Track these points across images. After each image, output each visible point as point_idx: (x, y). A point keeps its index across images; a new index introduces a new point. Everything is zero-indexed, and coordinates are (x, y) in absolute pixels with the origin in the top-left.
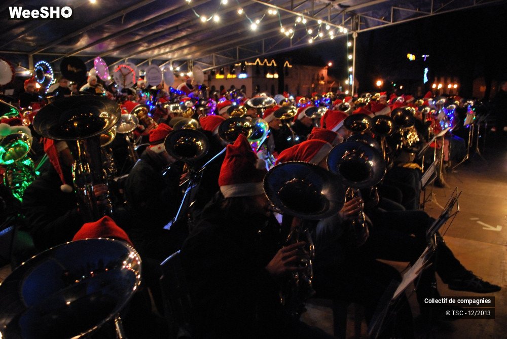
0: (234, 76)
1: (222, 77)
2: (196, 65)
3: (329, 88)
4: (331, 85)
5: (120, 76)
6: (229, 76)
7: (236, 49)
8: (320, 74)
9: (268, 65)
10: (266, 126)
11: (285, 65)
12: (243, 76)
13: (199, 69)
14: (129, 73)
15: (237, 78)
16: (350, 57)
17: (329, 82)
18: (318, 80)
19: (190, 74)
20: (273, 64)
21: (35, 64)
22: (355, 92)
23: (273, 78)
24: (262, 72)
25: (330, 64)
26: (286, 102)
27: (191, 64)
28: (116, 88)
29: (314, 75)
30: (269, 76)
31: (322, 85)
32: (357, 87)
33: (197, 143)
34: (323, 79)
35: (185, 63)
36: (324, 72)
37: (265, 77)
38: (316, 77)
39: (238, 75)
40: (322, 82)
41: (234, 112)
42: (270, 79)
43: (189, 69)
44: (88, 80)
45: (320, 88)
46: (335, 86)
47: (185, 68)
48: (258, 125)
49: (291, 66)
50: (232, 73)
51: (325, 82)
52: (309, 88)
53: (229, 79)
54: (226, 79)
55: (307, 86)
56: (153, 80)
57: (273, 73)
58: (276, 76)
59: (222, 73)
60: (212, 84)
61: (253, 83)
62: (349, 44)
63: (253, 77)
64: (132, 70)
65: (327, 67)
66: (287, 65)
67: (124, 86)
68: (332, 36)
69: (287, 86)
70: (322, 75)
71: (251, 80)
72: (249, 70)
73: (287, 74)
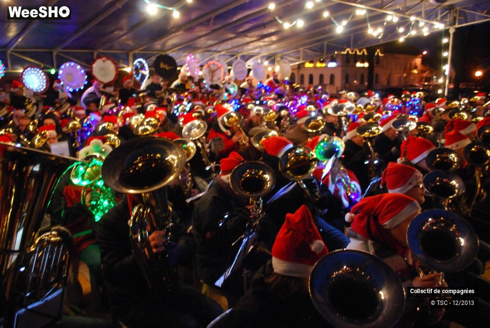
0: (323, 65)
1: (311, 65)
2: (284, 60)
3: (423, 78)
4: (425, 75)
5: (209, 72)
6: (319, 65)
7: (323, 44)
8: (413, 63)
9: (358, 53)
10: (342, 145)
11: (376, 54)
12: (332, 65)
13: (286, 63)
14: (217, 69)
15: (326, 67)
16: (445, 54)
17: (422, 72)
18: (411, 69)
19: (277, 68)
20: (364, 53)
21: (134, 61)
22: (450, 82)
23: (363, 68)
24: (352, 61)
25: (425, 53)
26: (371, 105)
27: (279, 59)
28: (205, 84)
29: (406, 64)
30: (359, 65)
31: (415, 74)
32: (453, 77)
33: (264, 176)
34: (416, 68)
35: (273, 58)
36: (418, 61)
37: (355, 66)
38: (408, 67)
39: (327, 64)
40: (415, 71)
41: (312, 123)
42: (360, 68)
43: (276, 63)
44: (180, 76)
45: (412, 78)
46: (429, 75)
47: (273, 62)
48: (334, 143)
49: (382, 55)
50: (322, 62)
51: (418, 71)
52: (400, 78)
53: (318, 67)
54: (315, 67)
55: (398, 75)
56: (239, 74)
57: (363, 62)
58: (366, 65)
59: (311, 62)
60: (302, 72)
61: (342, 72)
62: (445, 41)
63: (342, 66)
64: (220, 66)
65: (421, 56)
66: (378, 54)
67: (212, 81)
68: (426, 32)
69: (377, 75)
70: (416, 64)
71: (340, 69)
72: (338, 59)
73: (378, 63)
